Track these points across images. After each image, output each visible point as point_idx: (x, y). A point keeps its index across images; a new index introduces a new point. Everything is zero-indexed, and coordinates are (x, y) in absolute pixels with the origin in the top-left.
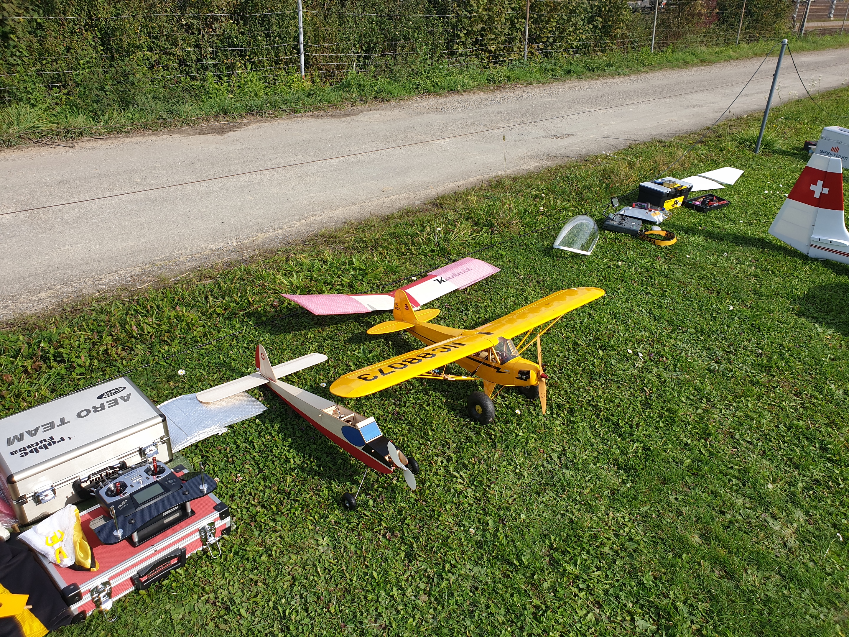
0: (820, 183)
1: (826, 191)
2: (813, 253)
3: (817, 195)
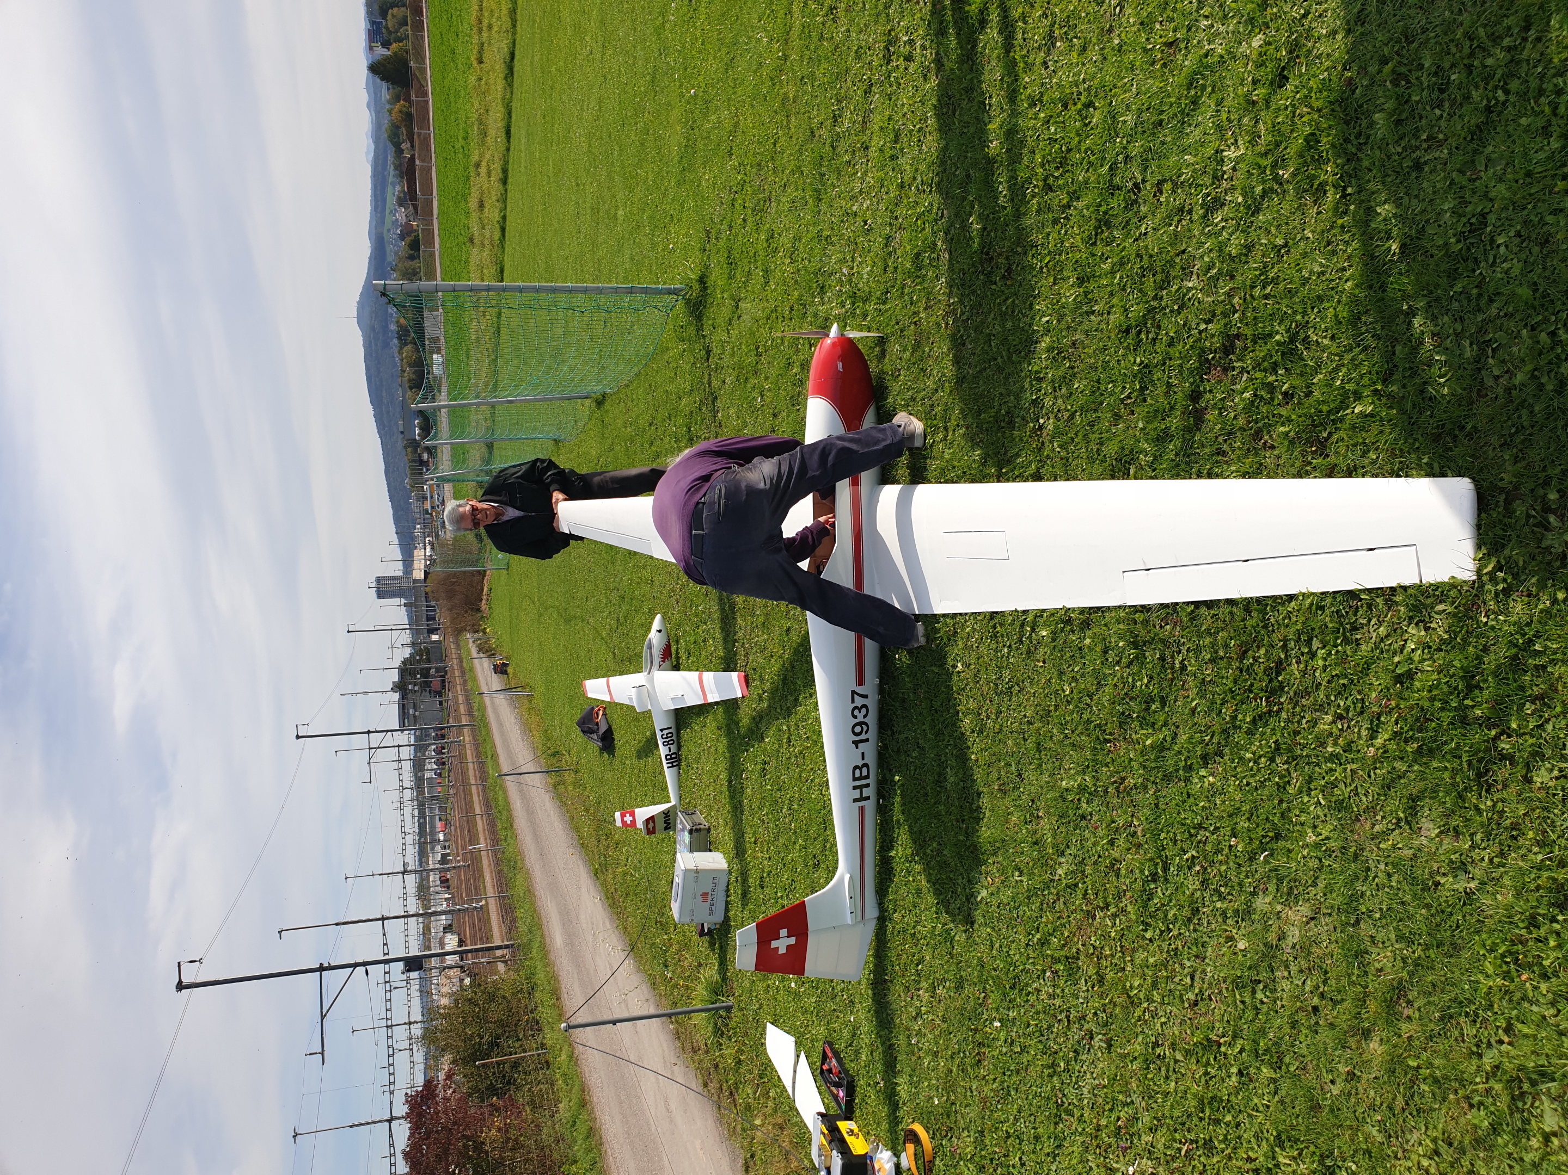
0: (774, 944)
1: (784, 932)
2: (872, 912)
3: (792, 940)
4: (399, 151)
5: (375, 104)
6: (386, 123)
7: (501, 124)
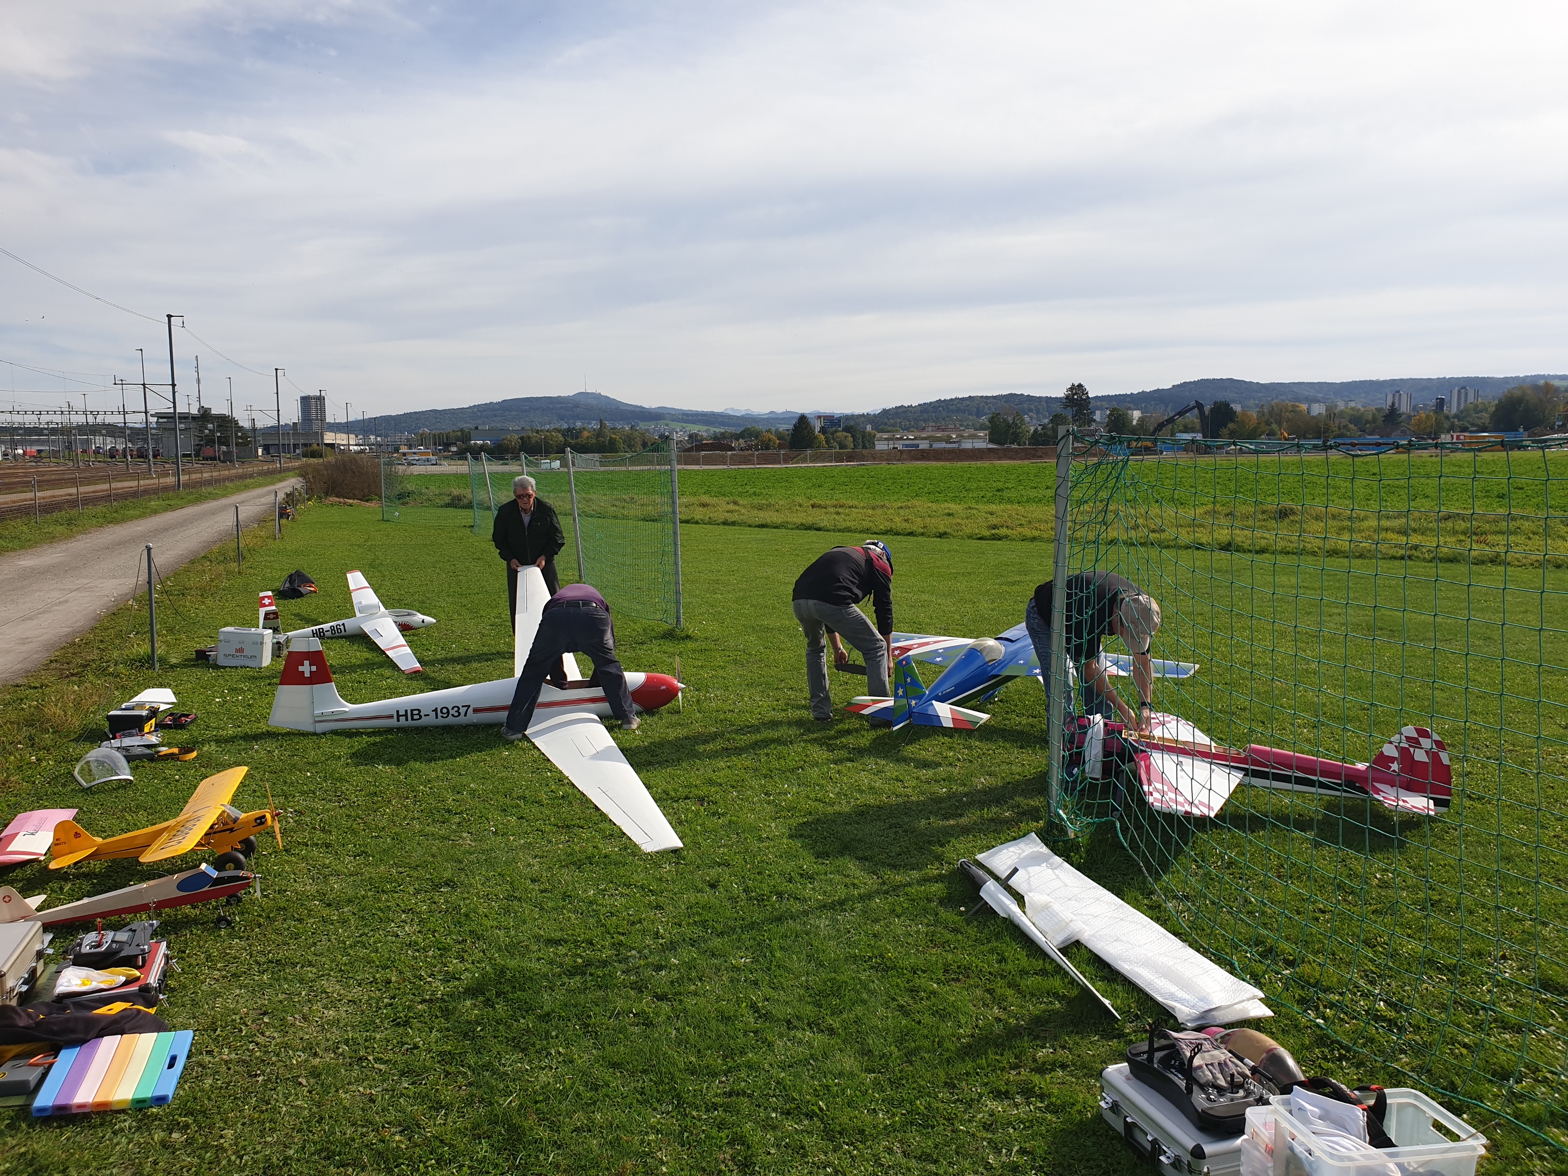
0: (307, 663)
1: (314, 668)
2: (320, 728)
3: (307, 675)
4: (737, 437)
5: (773, 418)
6: (760, 427)
7: (769, 521)
